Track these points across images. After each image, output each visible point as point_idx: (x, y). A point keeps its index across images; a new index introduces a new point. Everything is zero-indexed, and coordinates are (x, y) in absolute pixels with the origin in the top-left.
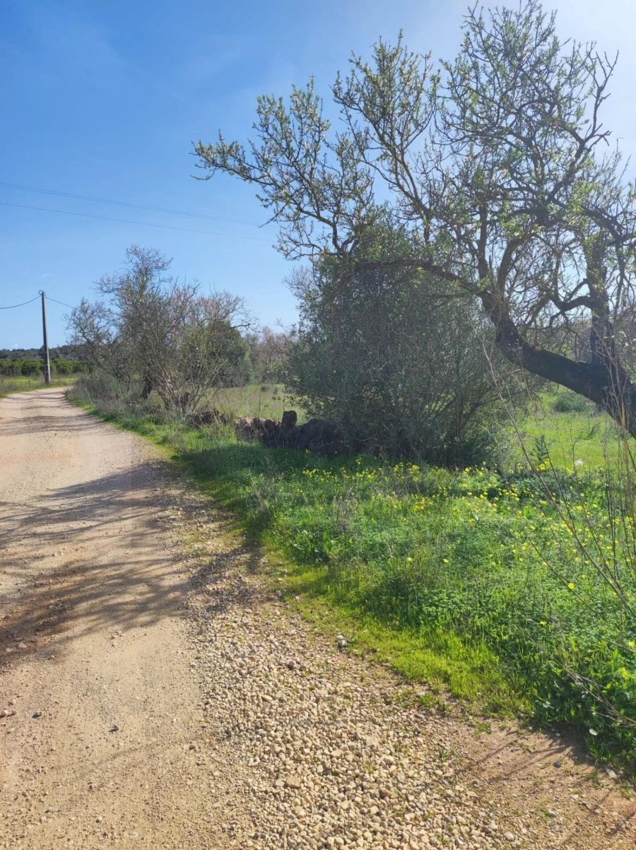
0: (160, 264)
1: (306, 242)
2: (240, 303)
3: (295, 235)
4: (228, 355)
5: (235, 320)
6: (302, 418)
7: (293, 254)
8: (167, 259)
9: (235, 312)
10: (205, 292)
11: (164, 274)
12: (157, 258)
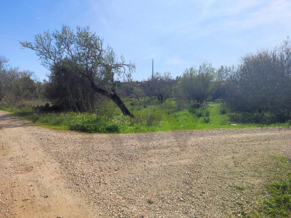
0: (5, 61)
1: (49, 63)
2: (33, 73)
3: (46, 61)
4: (29, 89)
5: (32, 78)
6: (51, 105)
7: (45, 66)
8: (7, 59)
9: (32, 76)
10: (21, 70)
11: (7, 64)
12: (4, 59)
